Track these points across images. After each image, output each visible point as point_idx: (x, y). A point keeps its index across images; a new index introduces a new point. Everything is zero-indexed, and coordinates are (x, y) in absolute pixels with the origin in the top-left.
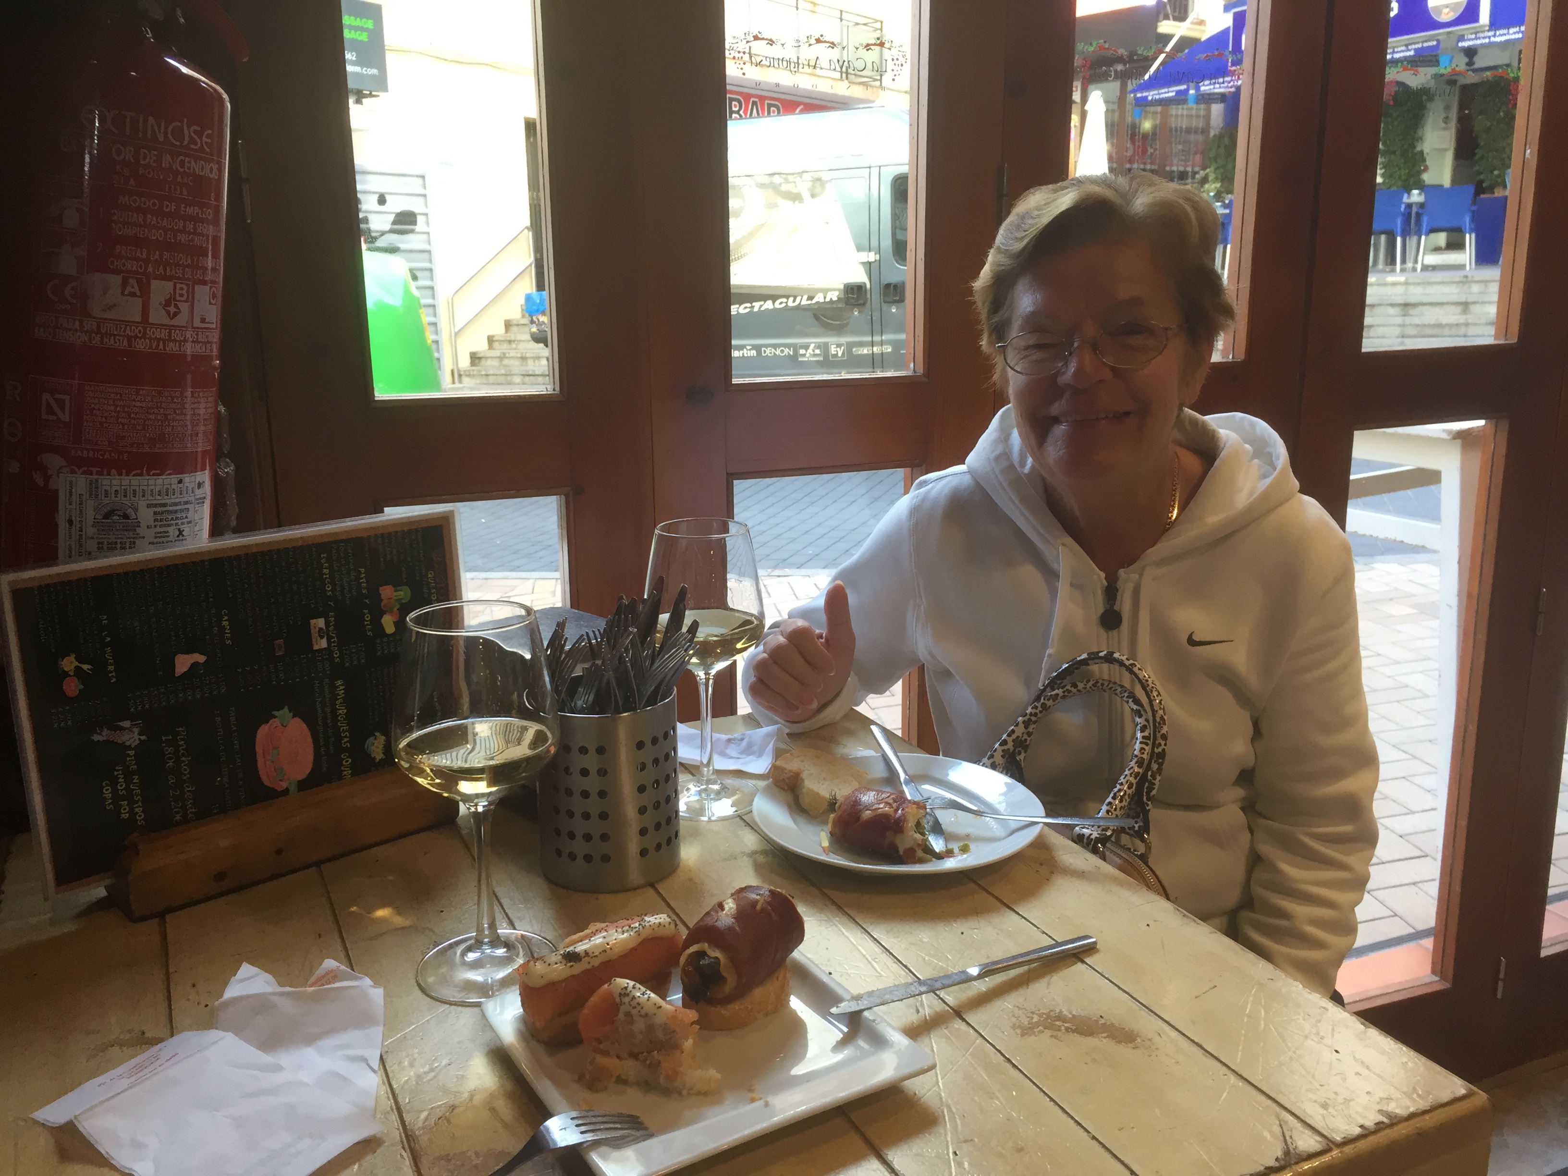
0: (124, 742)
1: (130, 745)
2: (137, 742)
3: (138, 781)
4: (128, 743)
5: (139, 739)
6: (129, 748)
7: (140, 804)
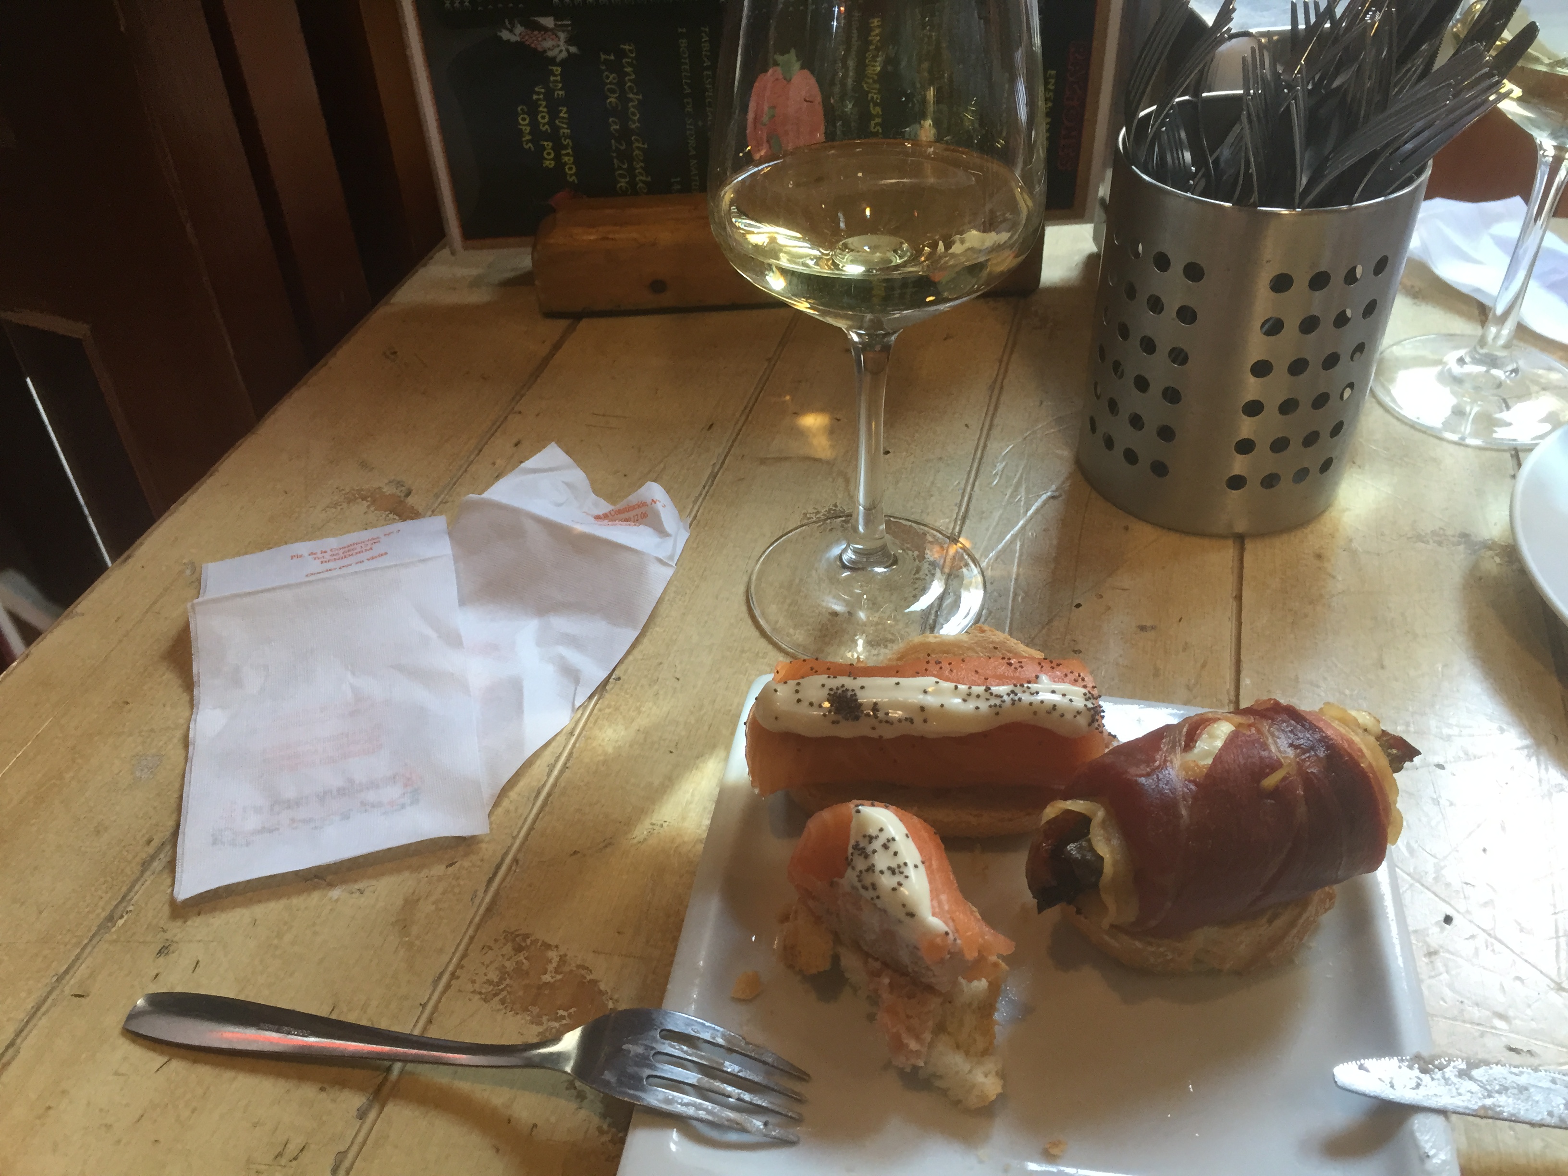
0: (545, 51)
1: (555, 58)
2: (564, 55)
3: (566, 116)
4: (550, 54)
5: (567, 50)
6: (552, 61)
7: (569, 151)
